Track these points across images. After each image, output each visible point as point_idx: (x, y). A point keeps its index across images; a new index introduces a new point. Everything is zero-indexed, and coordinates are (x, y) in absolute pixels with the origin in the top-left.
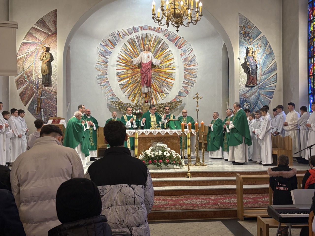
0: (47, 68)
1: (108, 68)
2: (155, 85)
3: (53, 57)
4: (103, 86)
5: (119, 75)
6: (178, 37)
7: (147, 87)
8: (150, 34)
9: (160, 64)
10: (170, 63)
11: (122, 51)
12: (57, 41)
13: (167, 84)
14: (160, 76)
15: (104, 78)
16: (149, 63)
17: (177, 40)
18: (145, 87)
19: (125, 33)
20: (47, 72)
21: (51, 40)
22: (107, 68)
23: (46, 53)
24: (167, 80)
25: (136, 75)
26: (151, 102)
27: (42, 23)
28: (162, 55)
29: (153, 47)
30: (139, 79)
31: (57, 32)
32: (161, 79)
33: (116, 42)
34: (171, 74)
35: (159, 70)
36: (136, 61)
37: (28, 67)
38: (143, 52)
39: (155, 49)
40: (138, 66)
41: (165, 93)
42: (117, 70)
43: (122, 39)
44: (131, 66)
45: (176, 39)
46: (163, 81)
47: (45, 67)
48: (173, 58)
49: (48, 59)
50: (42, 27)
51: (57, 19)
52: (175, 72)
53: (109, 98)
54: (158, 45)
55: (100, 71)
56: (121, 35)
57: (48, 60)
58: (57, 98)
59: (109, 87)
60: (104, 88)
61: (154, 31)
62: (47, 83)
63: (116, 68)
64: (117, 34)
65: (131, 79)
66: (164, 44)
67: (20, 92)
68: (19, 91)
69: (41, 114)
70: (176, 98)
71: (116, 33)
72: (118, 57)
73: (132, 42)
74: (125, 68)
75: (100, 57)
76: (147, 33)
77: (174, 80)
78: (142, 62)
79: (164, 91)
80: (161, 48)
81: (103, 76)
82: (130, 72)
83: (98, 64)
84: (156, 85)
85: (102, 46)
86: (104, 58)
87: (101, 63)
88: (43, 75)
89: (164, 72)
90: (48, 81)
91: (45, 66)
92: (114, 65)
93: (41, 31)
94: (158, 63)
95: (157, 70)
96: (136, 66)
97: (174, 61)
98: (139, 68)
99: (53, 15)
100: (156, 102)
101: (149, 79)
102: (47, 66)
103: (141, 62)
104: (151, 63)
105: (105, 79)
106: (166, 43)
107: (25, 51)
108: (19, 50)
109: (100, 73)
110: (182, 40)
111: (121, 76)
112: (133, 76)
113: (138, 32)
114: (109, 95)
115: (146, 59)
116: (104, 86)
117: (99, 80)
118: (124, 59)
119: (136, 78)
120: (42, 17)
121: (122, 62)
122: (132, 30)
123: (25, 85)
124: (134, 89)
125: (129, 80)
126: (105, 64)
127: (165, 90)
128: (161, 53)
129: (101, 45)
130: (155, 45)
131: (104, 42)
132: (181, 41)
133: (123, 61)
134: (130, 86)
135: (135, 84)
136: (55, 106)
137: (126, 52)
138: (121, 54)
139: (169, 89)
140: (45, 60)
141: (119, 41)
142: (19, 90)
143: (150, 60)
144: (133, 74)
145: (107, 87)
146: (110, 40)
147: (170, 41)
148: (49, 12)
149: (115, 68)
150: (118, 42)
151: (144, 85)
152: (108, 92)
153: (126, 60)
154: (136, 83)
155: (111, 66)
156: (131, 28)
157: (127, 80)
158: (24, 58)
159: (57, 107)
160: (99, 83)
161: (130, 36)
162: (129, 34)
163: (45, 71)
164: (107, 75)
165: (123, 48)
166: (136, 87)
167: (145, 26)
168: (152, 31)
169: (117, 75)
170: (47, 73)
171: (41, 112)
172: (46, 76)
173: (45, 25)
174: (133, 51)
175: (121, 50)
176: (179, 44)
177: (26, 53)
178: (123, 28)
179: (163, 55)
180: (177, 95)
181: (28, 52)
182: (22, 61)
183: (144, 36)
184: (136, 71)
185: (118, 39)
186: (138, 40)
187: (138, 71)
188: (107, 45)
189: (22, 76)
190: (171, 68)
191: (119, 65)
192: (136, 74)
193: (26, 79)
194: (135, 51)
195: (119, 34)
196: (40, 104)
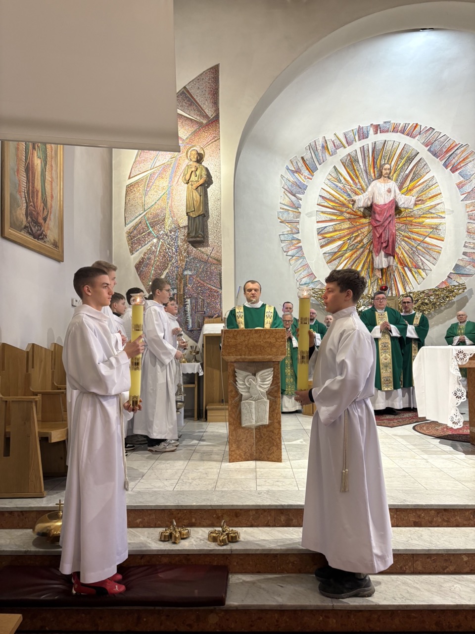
0: (199, 201)
1: (301, 220)
2: (402, 253)
3: (212, 177)
4: (291, 257)
5: (322, 232)
6: (454, 145)
7: (387, 255)
8: (393, 142)
9: (415, 205)
10: (433, 203)
11: (329, 183)
12: (219, 139)
13: (428, 248)
14: (412, 232)
15: (293, 239)
16: (391, 203)
17: (451, 153)
18: (383, 256)
19: (339, 142)
20: (199, 210)
21: (206, 137)
22: (298, 219)
23: (198, 165)
24: (428, 240)
25: (359, 232)
26: (393, 288)
27: (187, 97)
28: (414, 187)
29: (395, 172)
30: (365, 241)
31: (219, 117)
32: (413, 239)
33: (317, 164)
34: (435, 228)
35: (408, 219)
36: (362, 202)
37: (155, 201)
38: (377, 180)
39: (398, 175)
40: (363, 213)
41: (423, 270)
42: (318, 222)
43: (331, 156)
44: (348, 213)
45: (447, 152)
46: (419, 242)
47: (194, 197)
48: (439, 192)
49: (201, 179)
50: (186, 107)
51: (218, 86)
52: (445, 223)
53: (302, 283)
54: (406, 167)
55: (287, 224)
56: (329, 147)
57: (201, 181)
58: (220, 274)
59: (302, 260)
60: (293, 261)
61: (403, 133)
62: (200, 236)
63: (317, 219)
64: (321, 146)
65: (349, 241)
66: (420, 164)
67: (137, 261)
68: (135, 259)
69: (185, 311)
70: (450, 280)
71: (320, 142)
72: (320, 196)
73: (351, 161)
74: (335, 218)
75: (286, 195)
76: (385, 141)
77: (443, 241)
78: (376, 201)
79: (420, 264)
80: (413, 172)
81: (291, 236)
82: (346, 225)
83: (283, 209)
84: (404, 252)
85: (290, 172)
86: (293, 197)
87: (288, 208)
88: (192, 217)
89: (419, 223)
90: (203, 232)
91: (196, 195)
92: (310, 213)
93: (184, 116)
94: (411, 203)
95: (405, 219)
96: (359, 213)
97: (442, 200)
98: (364, 217)
99: (209, 79)
100: (405, 289)
101: (392, 237)
102: (201, 196)
103: (373, 202)
104: (394, 203)
105: (294, 242)
106: (425, 161)
107: (148, 165)
108: (134, 162)
109: (286, 228)
110: (463, 152)
111: (327, 235)
112: (353, 234)
113: (367, 137)
114: (302, 276)
115: (384, 196)
116: (294, 258)
117: (285, 244)
118: (333, 199)
119: (359, 239)
120: (186, 85)
121: (328, 205)
122: (354, 135)
123: (148, 243)
124: (355, 262)
125: (344, 243)
126: (295, 210)
127: (423, 263)
128: (412, 184)
129: (288, 169)
130: (399, 167)
131: (295, 164)
132: (459, 155)
133: (332, 204)
134: (346, 255)
135: (356, 251)
136: (218, 292)
137: (337, 184)
138: (326, 189)
139: (431, 259)
140: (195, 183)
141: (323, 162)
142: (136, 254)
143: (391, 199)
144: (351, 230)
145: (299, 260)
146: (305, 159)
147: (434, 156)
148: (202, 72)
149: (314, 219)
150: (320, 164)
151: (380, 251)
152: (300, 269)
153: (337, 201)
154: (358, 250)
155: (307, 214)
156: (353, 130)
157: (340, 242)
158: (146, 182)
159: (221, 294)
160: (285, 250)
161: (349, 150)
162: (347, 143)
163: (195, 208)
164: (299, 233)
165: (330, 177)
166: (358, 258)
167: (385, 122)
168: (399, 133)
169: (318, 234)
170: (201, 212)
171: (185, 306)
172: (197, 220)
173: (192, 102)
174: (351, 182)
175: (327, 181)
176: (454, 161)
177: (150, 170)
178: (335, 130)
179: (418, 189)
180: (451, 273)
181: (155, 166)
182: (141, 188)
183: (379, 147)
184: (358, 224)
185: (321, 157)
186: (365, 156)
187: (362, 224)
188: (298, 171)
189: (140, 223)
190: (435, 215)
191: (322, 212)
192: (360, 229)
193: (151, 229)
194: (357, 181)
195: (325, 144)
196: (184, 287)
